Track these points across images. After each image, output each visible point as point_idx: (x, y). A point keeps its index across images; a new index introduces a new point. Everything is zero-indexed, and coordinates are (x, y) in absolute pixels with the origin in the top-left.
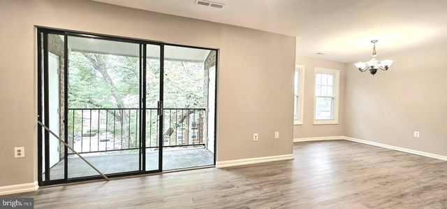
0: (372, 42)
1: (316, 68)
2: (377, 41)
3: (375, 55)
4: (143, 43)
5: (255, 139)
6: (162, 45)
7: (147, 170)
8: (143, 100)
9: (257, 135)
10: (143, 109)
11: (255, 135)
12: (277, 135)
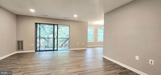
4: (54, 25)
6: (58, 25)
7: (54, 50)
8: (54, 36)
10: (54, 38)
11: (78, 43)
12: (83, 44)
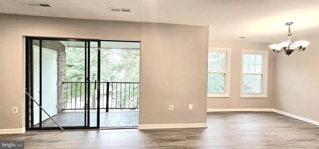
0: (286, 24)
1: (243, 50)
2: (292, 23)
3: (291, 37)
4: (88, 41)
5: (170, 110)
6: (99, 41)
7: (90, 126)
9: (172, 106)
11: (170, 106)
12: (191, 107)
